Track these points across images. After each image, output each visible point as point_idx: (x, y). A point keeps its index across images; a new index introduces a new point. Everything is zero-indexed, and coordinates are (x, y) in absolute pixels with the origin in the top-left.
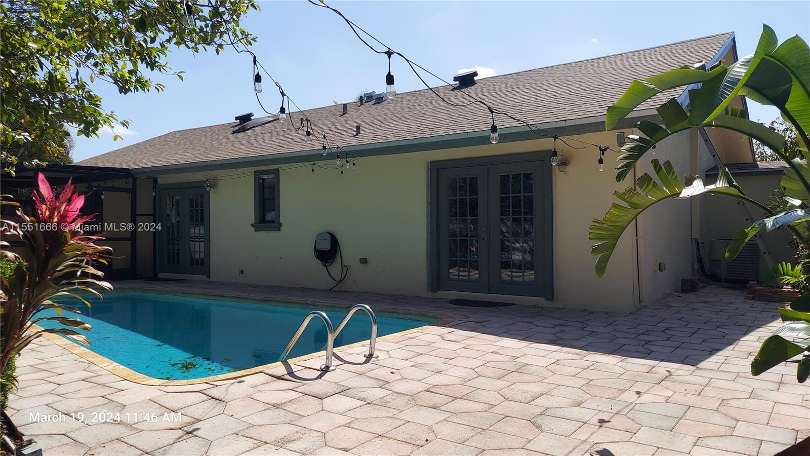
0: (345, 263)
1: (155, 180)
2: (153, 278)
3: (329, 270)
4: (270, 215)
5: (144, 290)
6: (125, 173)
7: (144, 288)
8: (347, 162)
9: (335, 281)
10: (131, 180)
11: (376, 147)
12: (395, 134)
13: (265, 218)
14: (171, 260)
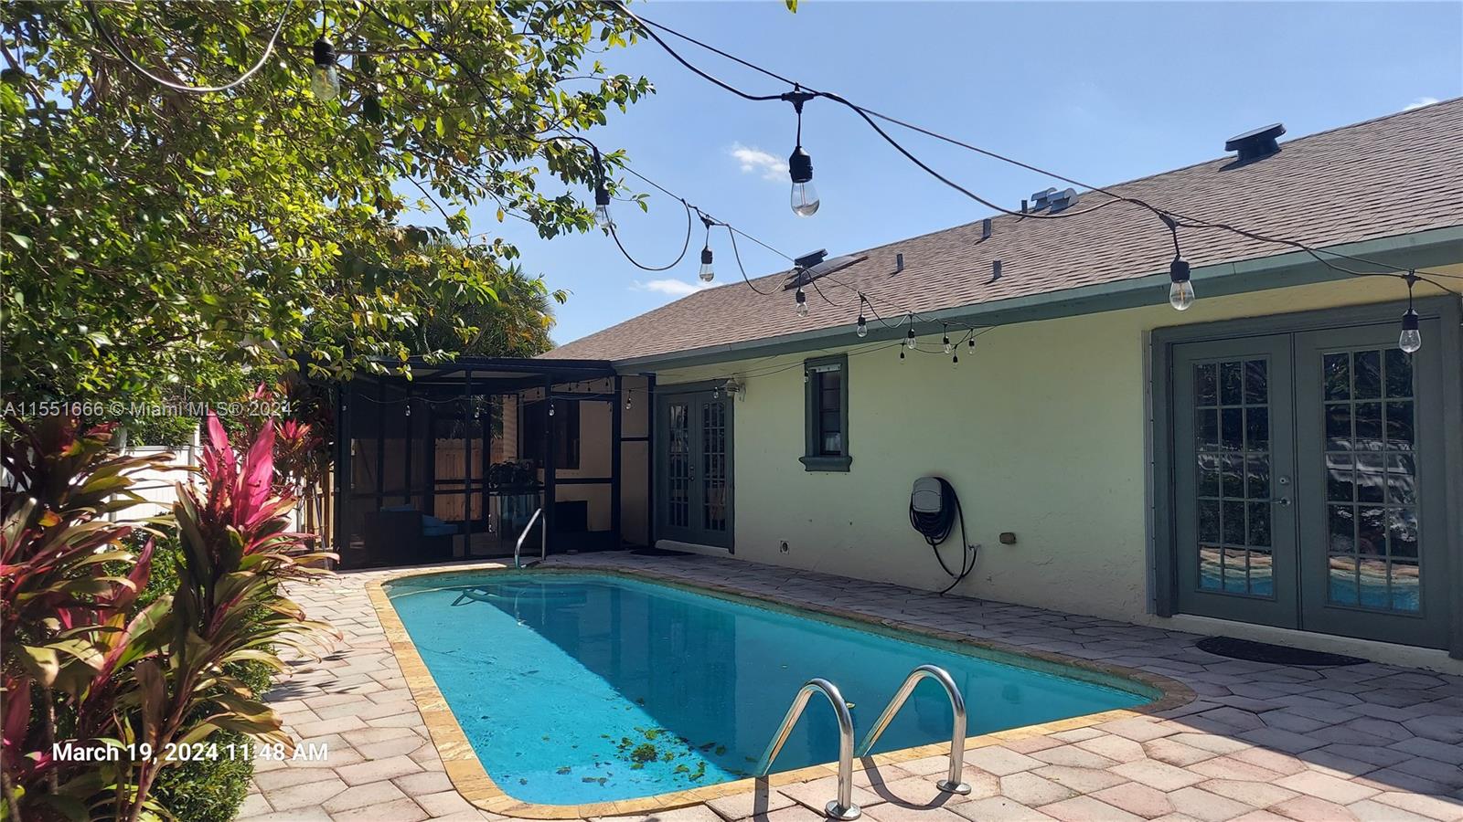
0: (972, 540)
1: (652, 378)
2: (646, 549)
3: (939, 551)
4: (832, 439)
5: (621, 573)
6: (603, 369)
7: (621, 570)
8: (946, 341)
9: (952, 575)
10: (613, 379)
11: (1027, 304)
12: (1071, 275)
13: (825, 447)
14: (676, 519)
